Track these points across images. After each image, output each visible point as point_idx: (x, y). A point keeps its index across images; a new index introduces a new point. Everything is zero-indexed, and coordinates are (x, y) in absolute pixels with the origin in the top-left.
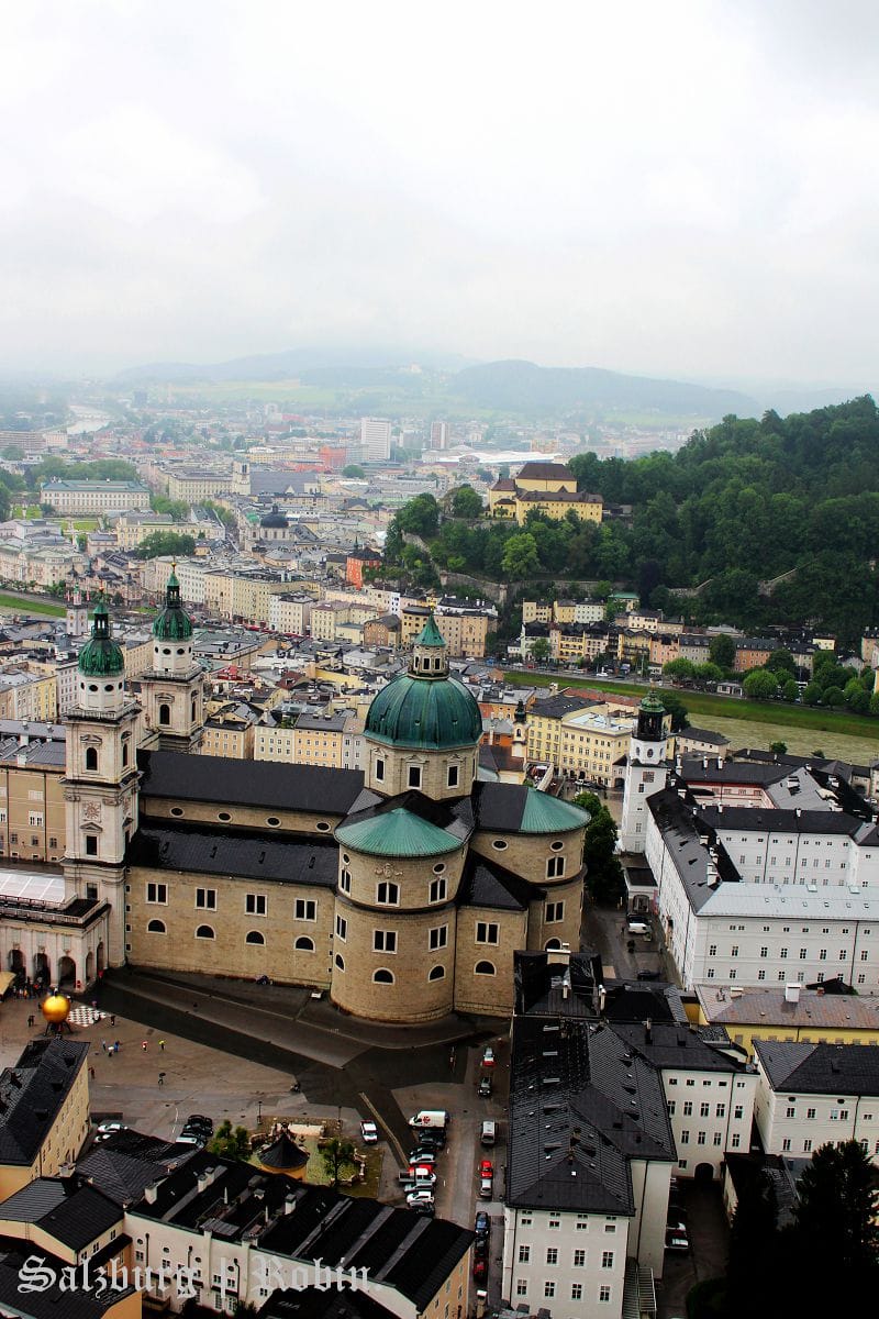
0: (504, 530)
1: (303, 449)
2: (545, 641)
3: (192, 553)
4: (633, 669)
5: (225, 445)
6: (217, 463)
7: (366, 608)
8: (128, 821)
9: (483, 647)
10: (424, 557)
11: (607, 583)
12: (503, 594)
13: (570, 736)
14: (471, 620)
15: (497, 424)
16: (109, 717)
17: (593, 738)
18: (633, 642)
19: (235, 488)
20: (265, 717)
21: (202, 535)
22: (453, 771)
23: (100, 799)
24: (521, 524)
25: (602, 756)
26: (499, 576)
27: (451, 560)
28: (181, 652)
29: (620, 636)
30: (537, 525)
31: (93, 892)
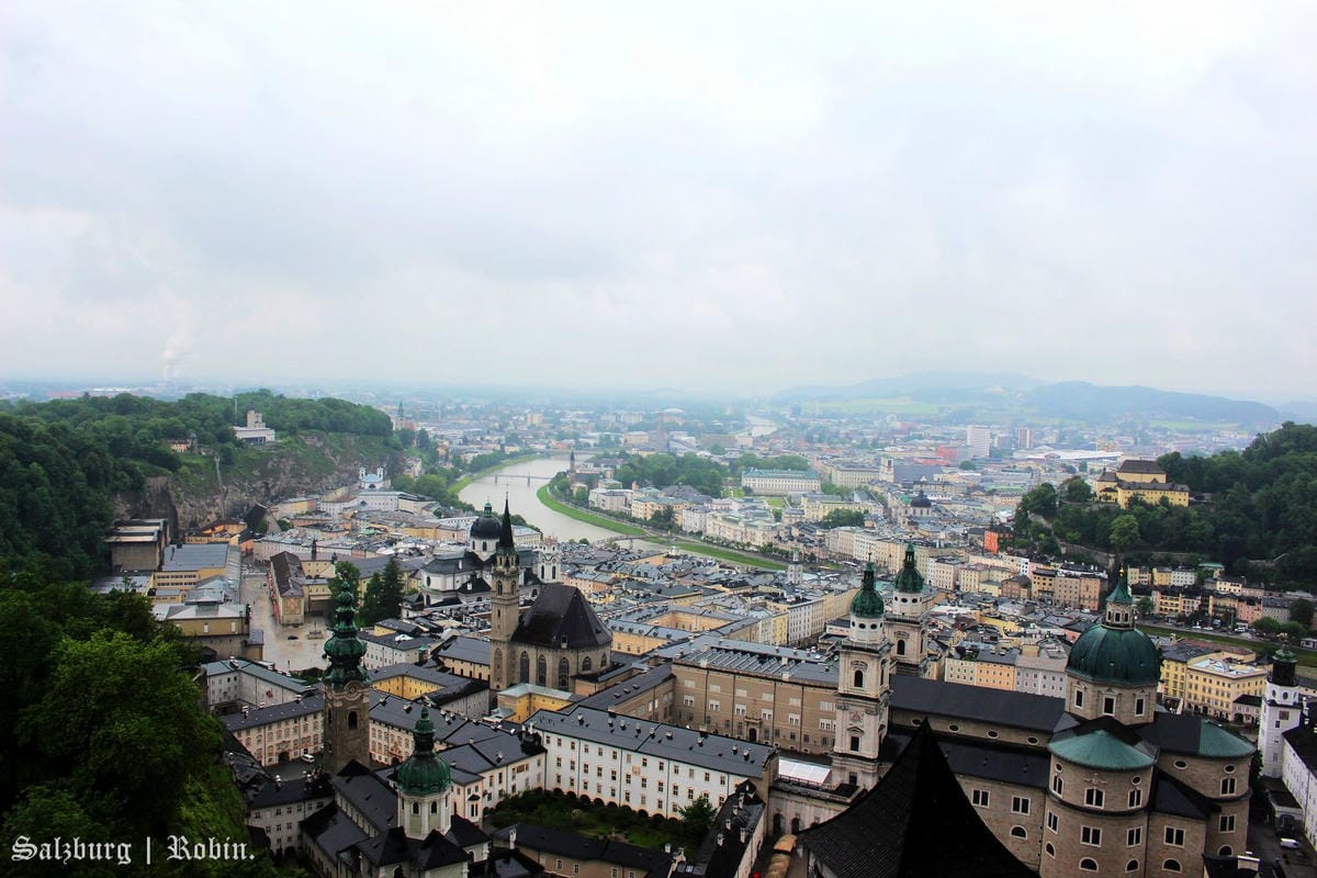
0: (1111, 511)
1: (924, 448)
2: (1148, 600)
3: (862, 525)
4: (1223, 624)
5: (863, 445)
6: (864, 458)
7: (1003, 570)
8: (882, 727)
9: (1097, 603)
10: (1047, 532)
11: (1197, 555)
12: (1111, 562)
13: (1194, 677)
14: (1088, 581)
15: (1064, 429)
16: (874, 648)
17: (1215, 680)
18: (1222, 602)
19: (883, 477)
20: (953, 652)
21: (867, 512)
22: (1140, 703)
23: (863, 709)
24: (1123, 507)
25: (1223, 695)
26: (1108, 547)
27: (1069, 534)
28: (915, 601)
29: (1211, 597)
30: (1137, 508)
31: (853, 779)
